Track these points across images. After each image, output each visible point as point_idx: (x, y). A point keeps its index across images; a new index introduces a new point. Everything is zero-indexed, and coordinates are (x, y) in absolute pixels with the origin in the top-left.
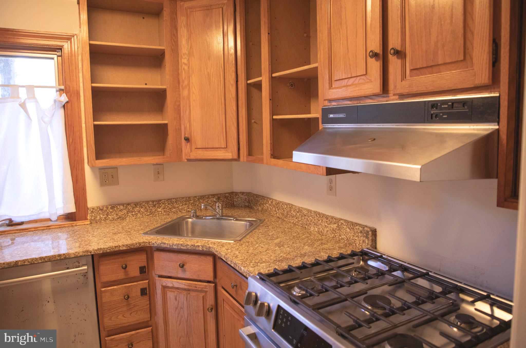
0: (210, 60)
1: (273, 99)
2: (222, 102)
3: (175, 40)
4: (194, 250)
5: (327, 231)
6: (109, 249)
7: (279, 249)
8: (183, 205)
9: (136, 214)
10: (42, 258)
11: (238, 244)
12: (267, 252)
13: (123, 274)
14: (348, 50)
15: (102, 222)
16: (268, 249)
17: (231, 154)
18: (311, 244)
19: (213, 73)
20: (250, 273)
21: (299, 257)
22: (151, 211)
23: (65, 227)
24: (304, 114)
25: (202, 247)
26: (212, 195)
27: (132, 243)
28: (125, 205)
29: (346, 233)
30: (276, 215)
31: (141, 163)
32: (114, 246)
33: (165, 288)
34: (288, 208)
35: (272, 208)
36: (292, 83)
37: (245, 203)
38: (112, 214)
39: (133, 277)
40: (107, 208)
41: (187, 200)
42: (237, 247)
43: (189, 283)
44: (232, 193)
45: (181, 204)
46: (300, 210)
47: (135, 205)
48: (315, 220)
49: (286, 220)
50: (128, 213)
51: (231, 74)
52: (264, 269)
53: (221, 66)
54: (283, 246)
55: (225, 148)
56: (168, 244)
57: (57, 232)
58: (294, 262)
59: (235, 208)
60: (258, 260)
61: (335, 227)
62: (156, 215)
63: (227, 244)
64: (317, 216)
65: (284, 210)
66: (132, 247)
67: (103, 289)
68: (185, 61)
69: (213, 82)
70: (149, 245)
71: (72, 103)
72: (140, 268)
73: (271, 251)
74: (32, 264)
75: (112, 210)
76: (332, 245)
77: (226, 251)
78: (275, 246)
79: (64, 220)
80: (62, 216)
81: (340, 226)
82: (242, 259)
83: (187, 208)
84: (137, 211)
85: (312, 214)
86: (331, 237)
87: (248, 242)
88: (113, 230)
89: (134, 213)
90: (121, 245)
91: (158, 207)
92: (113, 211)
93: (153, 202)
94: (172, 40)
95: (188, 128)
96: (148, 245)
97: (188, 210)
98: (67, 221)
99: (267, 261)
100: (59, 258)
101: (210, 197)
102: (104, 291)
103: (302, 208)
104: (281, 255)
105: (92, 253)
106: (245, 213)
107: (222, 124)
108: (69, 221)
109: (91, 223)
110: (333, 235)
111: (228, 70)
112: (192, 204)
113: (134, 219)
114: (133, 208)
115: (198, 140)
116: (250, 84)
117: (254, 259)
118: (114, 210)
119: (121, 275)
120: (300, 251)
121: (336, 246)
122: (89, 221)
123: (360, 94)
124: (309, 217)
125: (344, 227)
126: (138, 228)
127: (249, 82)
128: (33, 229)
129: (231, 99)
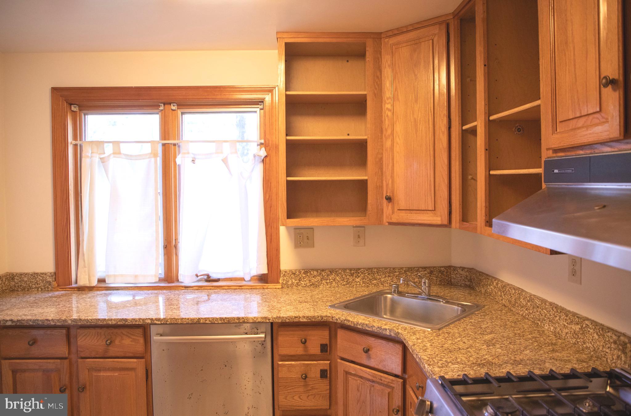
0: (417, 103)
1: (489, 150)
2: (430, 153)
3: (379, 83)
4: (381, 333)
5: (567, 333)
6: (288, 319)
7: (486, 348)
8: (385, 277)
9: (331, 283)
10: (222, 318)
11: (435, 334)
12: (468, 350)
13: (302, 349)
14: (576, 79)
15: (294, 287)
16: (471, 346)
17: (439, 219)
18: (536, 348)
19: (420, 119)
20: (433, 374)
21: (511, 364)
22: (348, 281)
23: (256, 289)
24: (526, 169)
25: (390, 331)
26: (423, 268)
27: (313, 315)
28: (319, 271)
29: (592, 340)
30: (501, 302)
31: (335, 225)
32: (293, 316)
33: (347, 373)
34: (516, 294)
35: (497, 291)
36: (519, 127)
37: (465, 281)
38: (305, 280)
39: (313, 355)
40: (300, 272)
41: (391, 271)
42: (431, 338)
43: (375, 374)
44: (450, 267)
45: (384, 276)
46: (532, 298)
47: (330, 271)
48: (550, 315)
49: (514, 310)
50: (321, 281)
51: (442, 118)
52: (453, 372)
53: (431, 110)
54: (494, 345)
55: (432, 210)
56: (352, 322)
57: (246, 294)
58: (499, 370)
59: (452, 286)
60: (451, 359)
61: (578, 330)
62: (353, 285)
63: (420, 332)
64: (553, 310)
65: (512, 297)
66: (313, 320)
67: (280, 363)
68: (389, 106)
69: (420, 130)
70: (333, 320)
71: (270, 157)
72: (322, 345)
73: (474, 349)
74: (212, 323)
75: (305, 275)
76: (569, 355)
77: (415, 340)
78: (483, 343)
79: (257, 281)
80: (256, 277)
81: (584, 328)
82: (431, 355)
83: (391, 281)
84: (332, 279)
85: (547, 307)
86: (572, 342)
87: (449, 333)
88: (301, 297)
89: (328, 281)
90: (301, 316)
91: (356, 277)
92: (306, 277)
93: (351, 270)
94: (375, 83)
95: (390, 185)
96: (331, 320)
97: (392, 283)
98: (260, 282)
99: (463, 362)
100: (237, 321)
101: (420, 270)
102: (280, 364)
103: (534, 296)
104: (485, 357)
105: (271, 321)
106: (462, 294)
107: (430, 181)
108: (262, 283)
109: (282, 288)
110: (574, 340)
111: (438, 114)
112: (397, 276)
113: (328, 288)
114: (328, 275)
115: (401, 200)
116: (466, 130)
117: (446, 356)
118: (307, 275)
119: (299, 350)
120: (516, 356)
121: (575, 357)
122: (281, 284)
123: (593, 140)
124: (542, 310)
125: (591, 331)
126: (328, 298)
127: (464, 128)
128: (227, 288)
129: (441, 149)
